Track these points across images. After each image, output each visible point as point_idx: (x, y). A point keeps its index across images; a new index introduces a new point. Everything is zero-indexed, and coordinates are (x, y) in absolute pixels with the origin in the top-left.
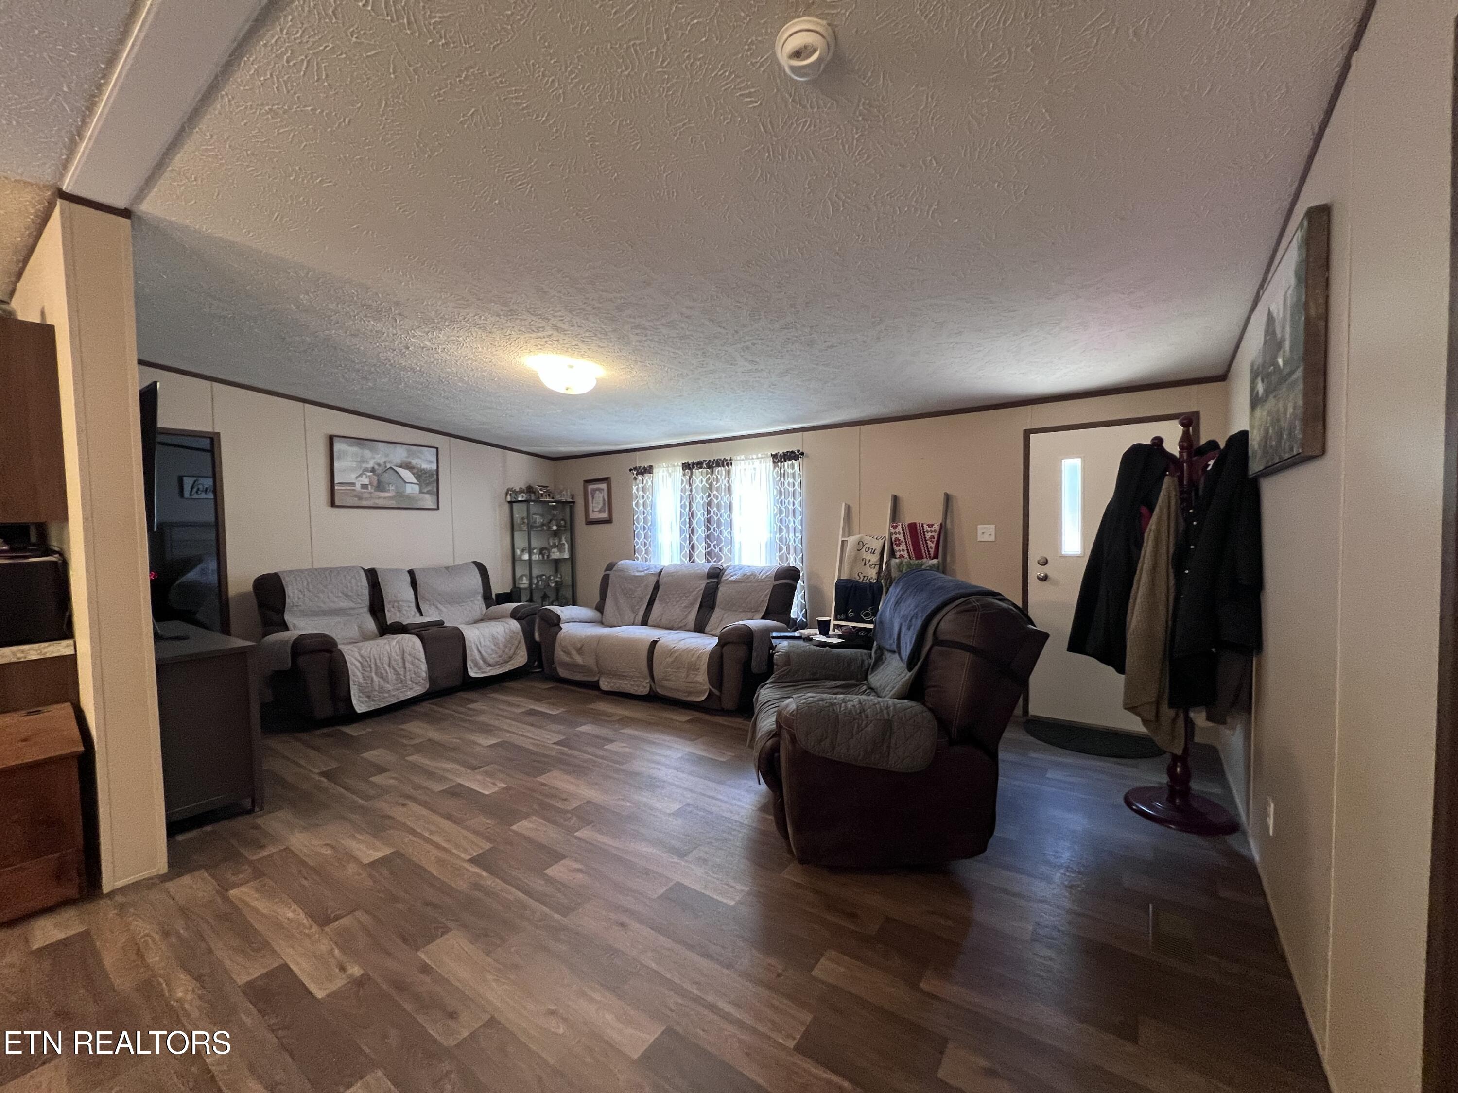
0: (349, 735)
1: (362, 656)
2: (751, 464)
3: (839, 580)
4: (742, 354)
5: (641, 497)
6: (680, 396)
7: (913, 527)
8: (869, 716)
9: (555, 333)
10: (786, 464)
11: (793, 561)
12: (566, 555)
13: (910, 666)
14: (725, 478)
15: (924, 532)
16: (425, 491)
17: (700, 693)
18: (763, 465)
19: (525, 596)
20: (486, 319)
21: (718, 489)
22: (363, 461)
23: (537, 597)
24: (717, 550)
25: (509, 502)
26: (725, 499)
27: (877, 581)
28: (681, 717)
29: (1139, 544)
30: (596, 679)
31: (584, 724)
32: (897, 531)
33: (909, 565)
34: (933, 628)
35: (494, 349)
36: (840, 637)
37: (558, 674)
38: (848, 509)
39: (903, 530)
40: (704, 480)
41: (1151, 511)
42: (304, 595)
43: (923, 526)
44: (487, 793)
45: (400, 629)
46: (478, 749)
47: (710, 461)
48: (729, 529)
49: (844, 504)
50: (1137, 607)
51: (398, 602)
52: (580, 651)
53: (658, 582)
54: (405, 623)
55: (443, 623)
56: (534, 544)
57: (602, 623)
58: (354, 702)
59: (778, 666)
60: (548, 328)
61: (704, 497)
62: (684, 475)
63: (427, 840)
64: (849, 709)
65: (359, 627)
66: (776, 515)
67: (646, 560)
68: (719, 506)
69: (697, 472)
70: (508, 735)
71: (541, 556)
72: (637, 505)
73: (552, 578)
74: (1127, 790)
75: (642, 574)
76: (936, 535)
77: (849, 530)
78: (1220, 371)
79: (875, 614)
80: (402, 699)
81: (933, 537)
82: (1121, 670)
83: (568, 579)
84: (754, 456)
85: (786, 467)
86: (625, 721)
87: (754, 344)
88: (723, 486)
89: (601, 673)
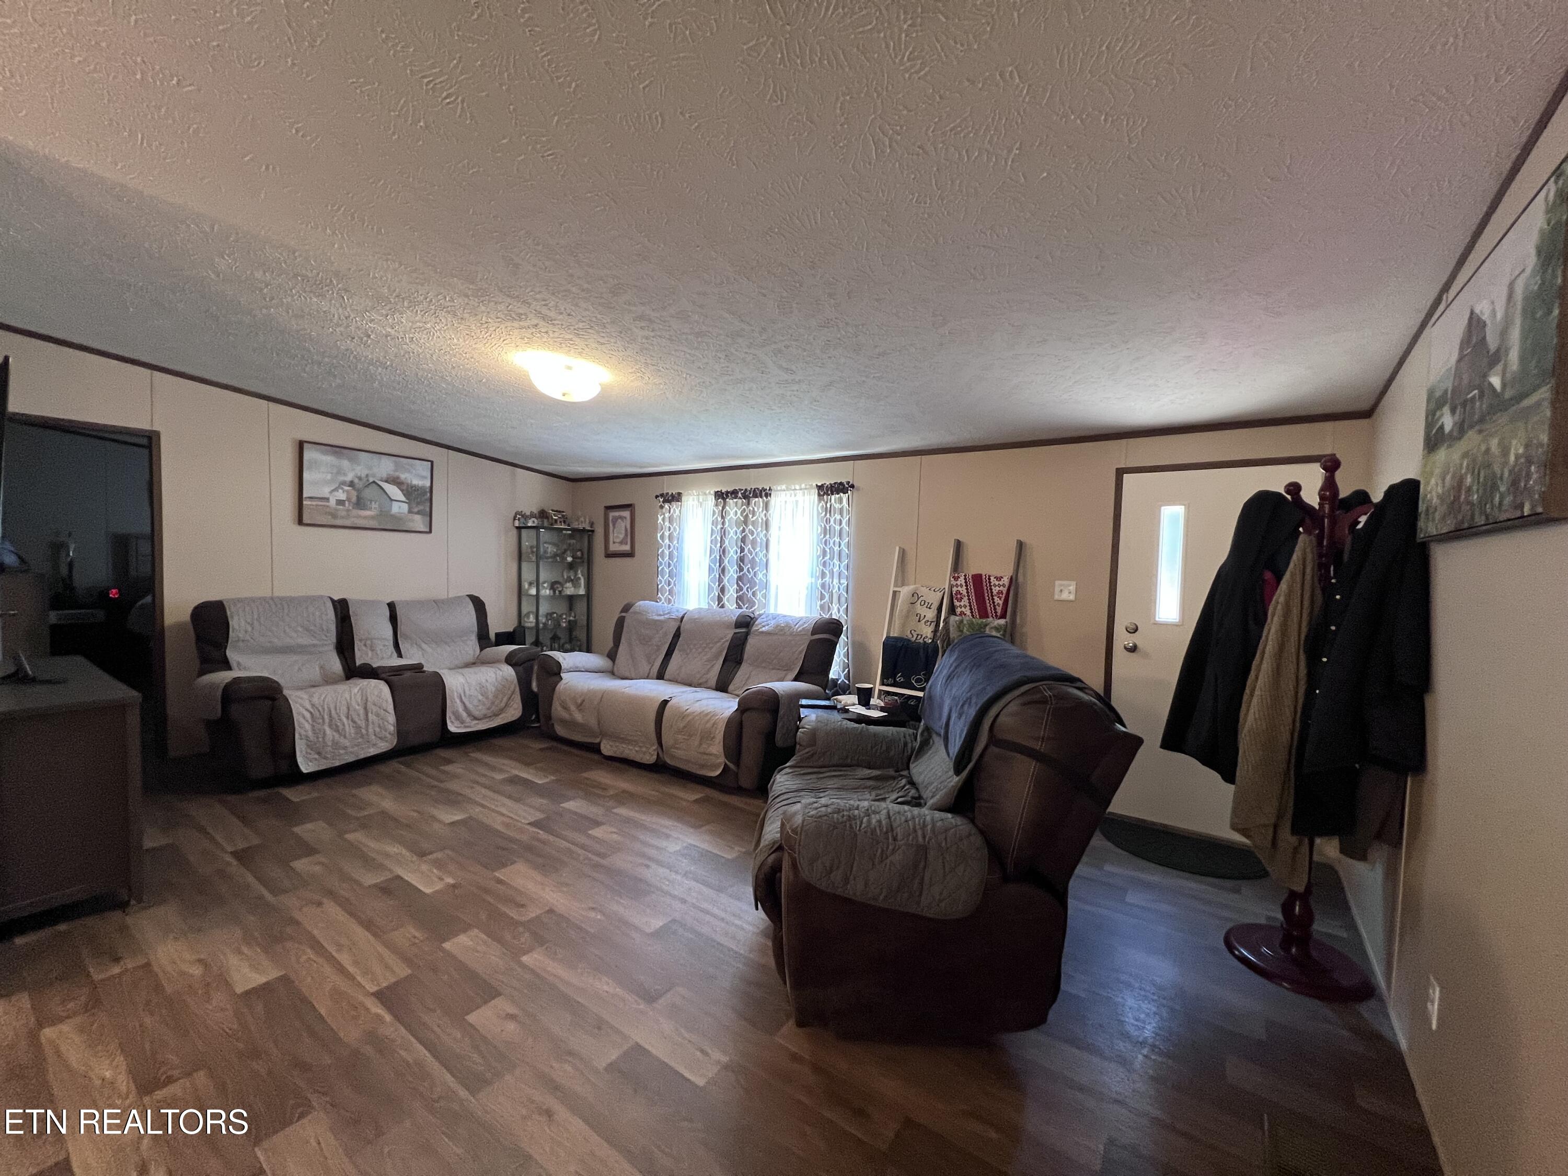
0: (288, 799)
1: (313, 705)
2: (793, 495)
3: (888, 638)
4: (774, 358)
5: (667, 529)
6: (707, 410)
7: (978, 579)
8: (899, 837)
9: (542, 323)
10: (833, 497)
11: (836, 613)
12: (582, 591)
13: (959, 766)
14: (762, 511)
15: (990, 586)
16: (416, 510)
17: (715, 767)
18: (807, 497)
19: (530, 639)
20: (452, 300)
21: (753, 523)
22: (340, 472)
23: (545, 638)
24: (750, 594)
25: (517, 528)
26: (762, 535)
27: (933, 641)
28: (689, 795)
29: (1261, 620)
30: (597, 741)
31: (573, 798)
32: (959, 583)
33: (971, 624)
34: (990, 723)
35: (473, 342)
36: (882, 709)
37: (554, 731)
38: (903, 554)
39: (966, 582)
40: (739, 512)
41: (1279, 578)
42: (253, 628)
43: (989, 579)
44: (428, 891)
45: (369, 672)
46: (436, 826)
47: (746, 490)
48: (765, 571)
49: (897, 548)
50: (1255, 700)
51: (371, 639)
52: (580, 706)
53: (679, 629)
54: (375, 666)
55: (422, 667)
56: (543, 576)
57: (612, 673)
58: (300, 760)
59: (801, 745)
60: (531, 316)
61: (738, 531)
62: (717, 505)
63: (331, 959)
64: (872, 826)
65: (321, 667)
66: (818, 557)
67: (670, 601)
68: (754, 542)
69: (731, 502)
70: (478, 809)
71: (552, 592)
72: (662, 537)
73: (564, 617)
74: (1229, 925)
75: (662, 618)
76: (1005, 590)
77: (902, 579)
78: (1365, 406)
79: (927, 681)
80: (362, 756)
81: (1000, 592)
82: (1229, 777)
83: (583, 620)
84: (797, 487)
85: (833, 501)
86: (624, 798)
87: (787, 347)
88: (760, 521)
89: (603, 734)
